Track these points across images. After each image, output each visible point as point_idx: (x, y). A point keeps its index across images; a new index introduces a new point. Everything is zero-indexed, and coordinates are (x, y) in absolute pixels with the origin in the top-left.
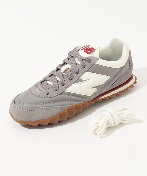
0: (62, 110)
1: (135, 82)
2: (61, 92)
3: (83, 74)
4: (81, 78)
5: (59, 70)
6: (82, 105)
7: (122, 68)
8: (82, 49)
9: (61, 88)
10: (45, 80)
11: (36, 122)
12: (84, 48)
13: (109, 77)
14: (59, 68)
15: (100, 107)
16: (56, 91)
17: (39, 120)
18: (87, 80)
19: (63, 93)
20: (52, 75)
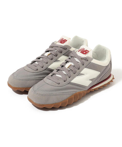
0: (70, 95)
1: (113, 78)
2: (68, 83)
3: (82, 69)
4: (82, 72)
5: (64, 67)
6: (82, 93)
7: (107, 67)
8: (79, 51)
9: (68, 80)
10: (54, 74)
11: (52, 105)
12: (80, 51)
13: (100, 73)
14: (64, 65)
15: (93, 95)
16: (65, 81)
17: (53, 104)
18: (85, 74)
19: (70, 83)
20: (59, 70)
